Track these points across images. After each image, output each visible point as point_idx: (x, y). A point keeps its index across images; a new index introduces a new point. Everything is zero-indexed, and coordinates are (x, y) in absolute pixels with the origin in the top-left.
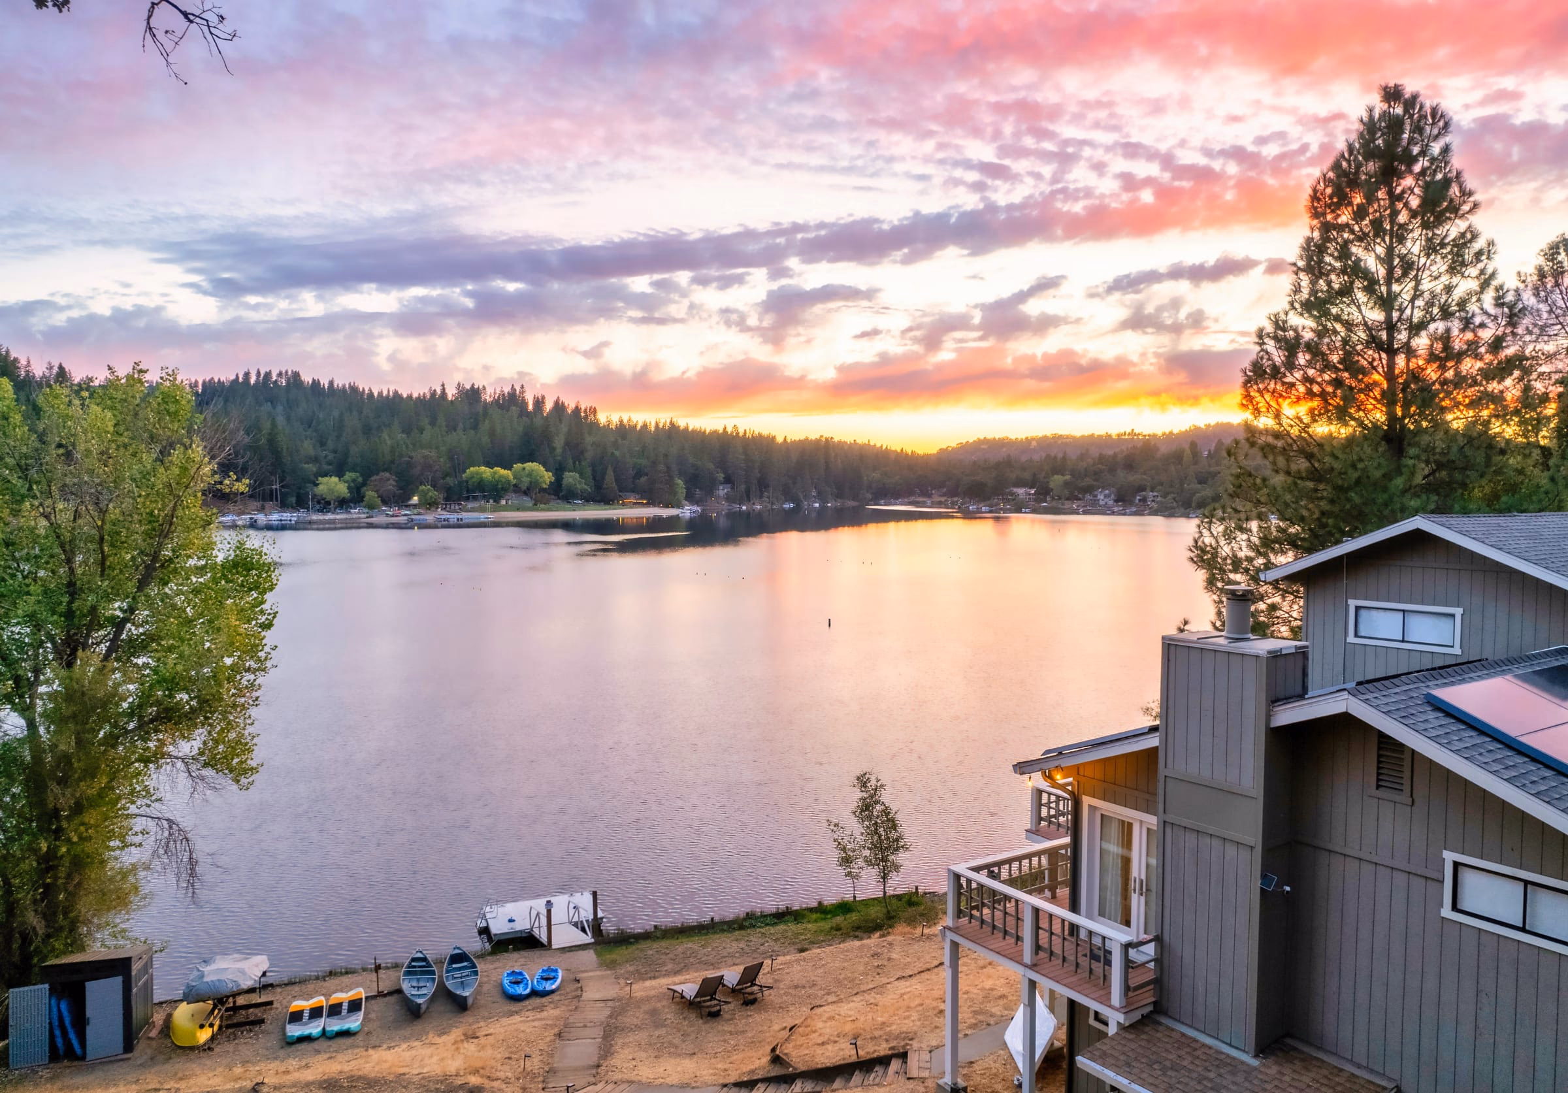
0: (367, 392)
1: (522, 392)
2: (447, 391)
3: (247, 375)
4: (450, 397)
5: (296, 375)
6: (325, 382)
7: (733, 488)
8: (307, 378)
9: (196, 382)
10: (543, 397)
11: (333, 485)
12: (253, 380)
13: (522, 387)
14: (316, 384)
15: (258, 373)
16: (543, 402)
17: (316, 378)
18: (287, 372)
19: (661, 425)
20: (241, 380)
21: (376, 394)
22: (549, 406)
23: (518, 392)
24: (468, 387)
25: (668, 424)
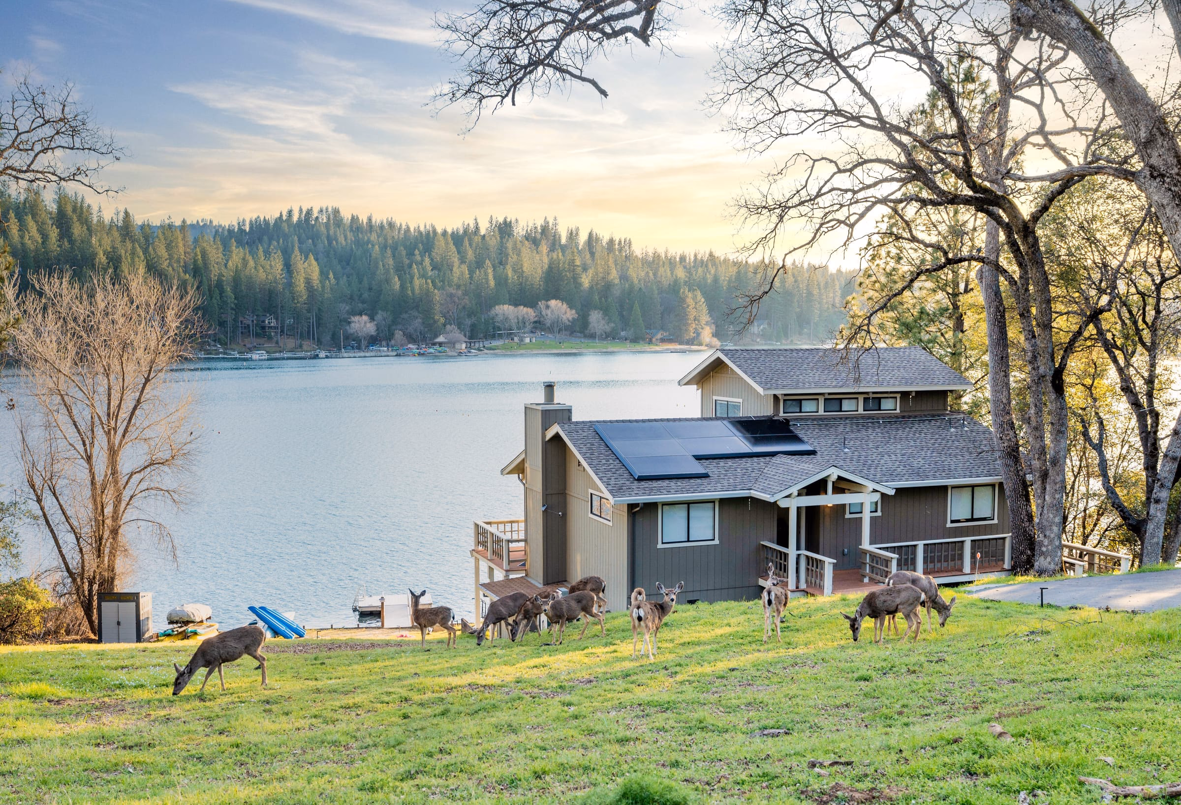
0: (404, 227)
1: (556, 225)
2: (480, 225)
3: (290, 212)
4: (483, 232)
5: (336, 212)
6: (363, 219)
7: (769, 324)
8: (346, 215)
9: (244, 221)
10: (578, 229)
11: (363, 325)
12: (295, 218)
13: (555, 219)
14: (354, 219)
15: (301, 210)
16: (577, 234)
17: (355, 214)
18: (327, 209)
19: (699, 257)
20: (284, 218)
21: (412, 230)
22: (583, 238)
23: (550, 224)
24: (501, 220)
25: (707, 256)
